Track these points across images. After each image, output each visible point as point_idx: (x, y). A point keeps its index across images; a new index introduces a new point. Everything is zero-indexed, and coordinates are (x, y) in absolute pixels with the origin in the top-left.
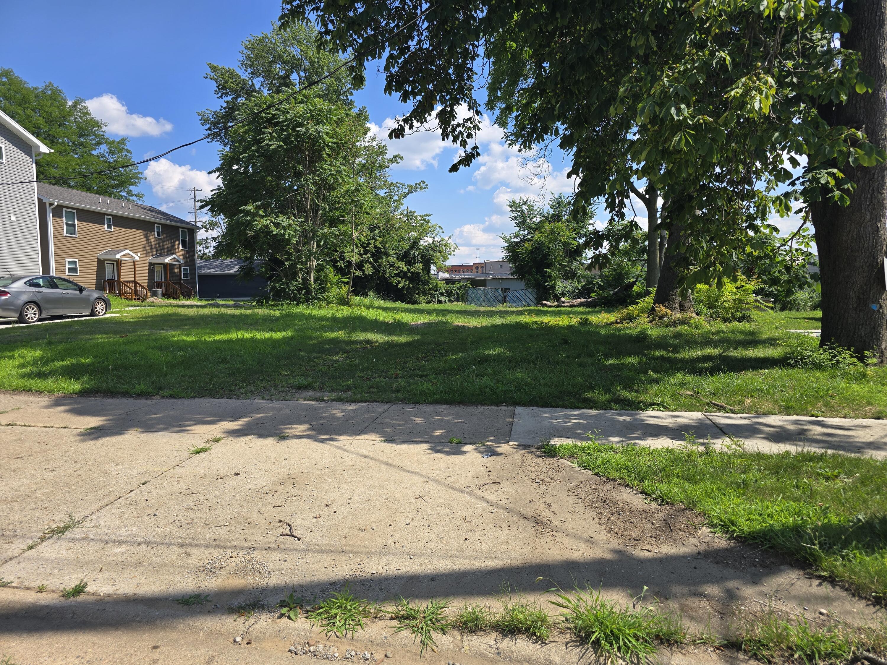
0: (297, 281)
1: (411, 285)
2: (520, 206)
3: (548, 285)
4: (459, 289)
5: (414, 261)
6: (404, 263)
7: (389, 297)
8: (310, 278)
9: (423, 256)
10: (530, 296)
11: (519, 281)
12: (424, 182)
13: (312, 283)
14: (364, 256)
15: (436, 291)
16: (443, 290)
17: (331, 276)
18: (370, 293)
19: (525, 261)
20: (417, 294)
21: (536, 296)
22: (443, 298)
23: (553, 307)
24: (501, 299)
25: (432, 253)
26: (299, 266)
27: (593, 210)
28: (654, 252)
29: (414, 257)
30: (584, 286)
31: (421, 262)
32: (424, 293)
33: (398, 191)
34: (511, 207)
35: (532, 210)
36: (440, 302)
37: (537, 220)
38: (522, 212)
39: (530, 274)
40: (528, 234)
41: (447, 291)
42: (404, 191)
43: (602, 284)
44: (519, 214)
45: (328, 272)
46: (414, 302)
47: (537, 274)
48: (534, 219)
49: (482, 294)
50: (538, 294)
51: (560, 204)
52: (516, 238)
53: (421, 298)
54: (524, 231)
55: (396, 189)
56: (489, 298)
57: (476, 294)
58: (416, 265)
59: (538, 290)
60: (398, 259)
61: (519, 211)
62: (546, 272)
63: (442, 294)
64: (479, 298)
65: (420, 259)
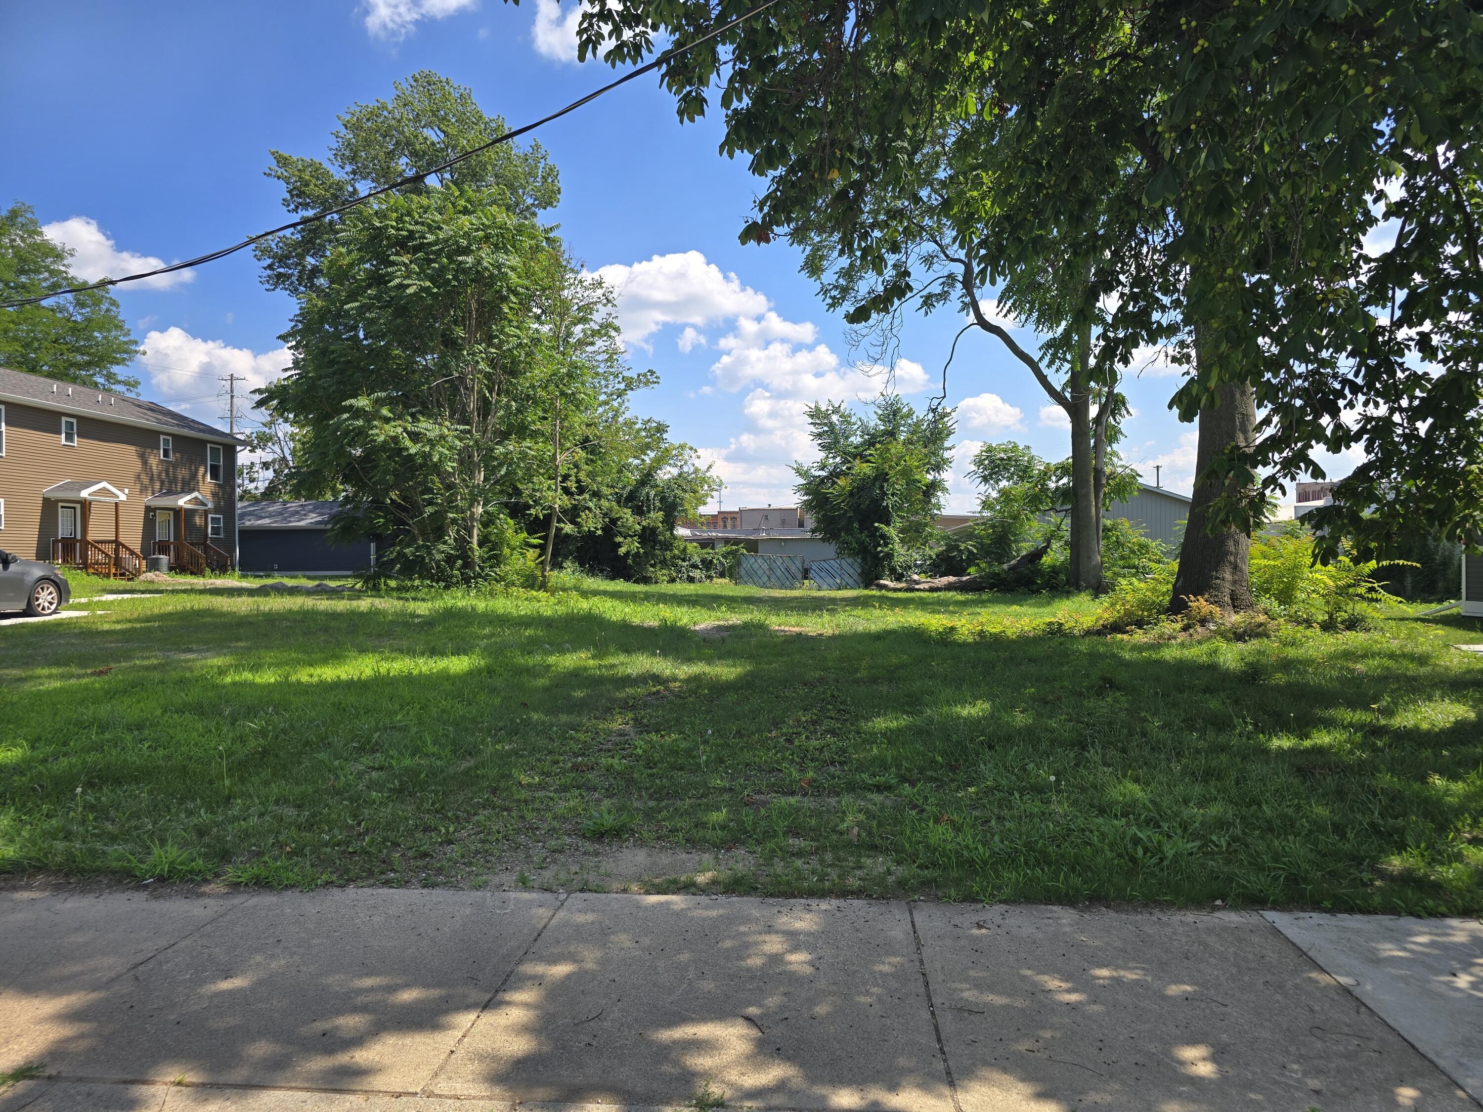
0: (445, 543)
1: (642, 551)
2: (827, 416)
3: (881, 551)
4: (725, 557)
5: (648, 507)
6: (629, 511)
7: (602, 571)
8: (471, 536)
9: (663, 499)
10: (851, 571)
11: (827, 544)
12: (652, 372)
13: (475, 546)
14: (577, 497)
15: (684, 560)
16: (696, 559)
17: (509, 533)
18: (568, 564)
19: (840, 509)
20: (652, 566)
21: (859, 571)
22: (696, 574)
23: (900, 590)
24: (800, 576)
25: (679, 492)
26: (451, 515)
27: (949, 424)
28: (1087, 496)
29: (648, 499)
30: (942, 553)
31: (660, 509)
32: (664, 563)
33: (606, 386)
34: (812, 416)
35: (849, 423)
36: (691, 580)
37: (856, 440)
38: (831, 425)
39: (849, 530)
40: (843, 463)
41: (703, 561)
42: (617, 386)
43: (975, 551)
44: (826, 429)
45: (505, 526)
46: (646, 580)
47: (861, 533)
48: (852, 439)
49: (765, 567)
50: (863, 568)
51: (895, 413)
52: (823, 469)
53: (659, 573)
54: (834, 457)
55: (603, 382)
56: (779, 573)
57: (755, 566)
58: (652, 515)
59: (864, 559)
60: (619, 503)
61: (825, 425)
62: (877, 529)
63: (694, 566)
64: (760, 572)
65: (658, 504)
